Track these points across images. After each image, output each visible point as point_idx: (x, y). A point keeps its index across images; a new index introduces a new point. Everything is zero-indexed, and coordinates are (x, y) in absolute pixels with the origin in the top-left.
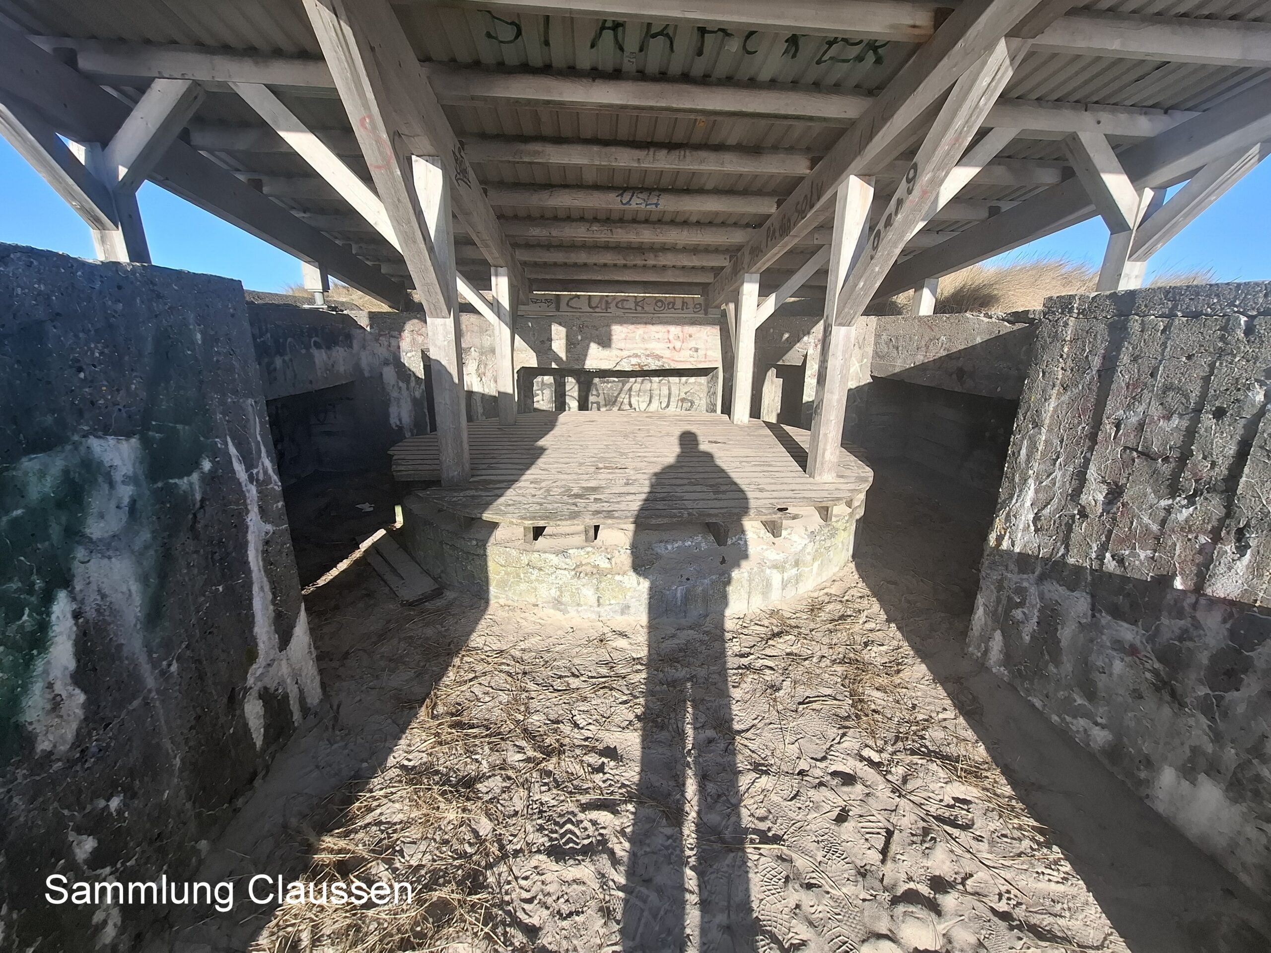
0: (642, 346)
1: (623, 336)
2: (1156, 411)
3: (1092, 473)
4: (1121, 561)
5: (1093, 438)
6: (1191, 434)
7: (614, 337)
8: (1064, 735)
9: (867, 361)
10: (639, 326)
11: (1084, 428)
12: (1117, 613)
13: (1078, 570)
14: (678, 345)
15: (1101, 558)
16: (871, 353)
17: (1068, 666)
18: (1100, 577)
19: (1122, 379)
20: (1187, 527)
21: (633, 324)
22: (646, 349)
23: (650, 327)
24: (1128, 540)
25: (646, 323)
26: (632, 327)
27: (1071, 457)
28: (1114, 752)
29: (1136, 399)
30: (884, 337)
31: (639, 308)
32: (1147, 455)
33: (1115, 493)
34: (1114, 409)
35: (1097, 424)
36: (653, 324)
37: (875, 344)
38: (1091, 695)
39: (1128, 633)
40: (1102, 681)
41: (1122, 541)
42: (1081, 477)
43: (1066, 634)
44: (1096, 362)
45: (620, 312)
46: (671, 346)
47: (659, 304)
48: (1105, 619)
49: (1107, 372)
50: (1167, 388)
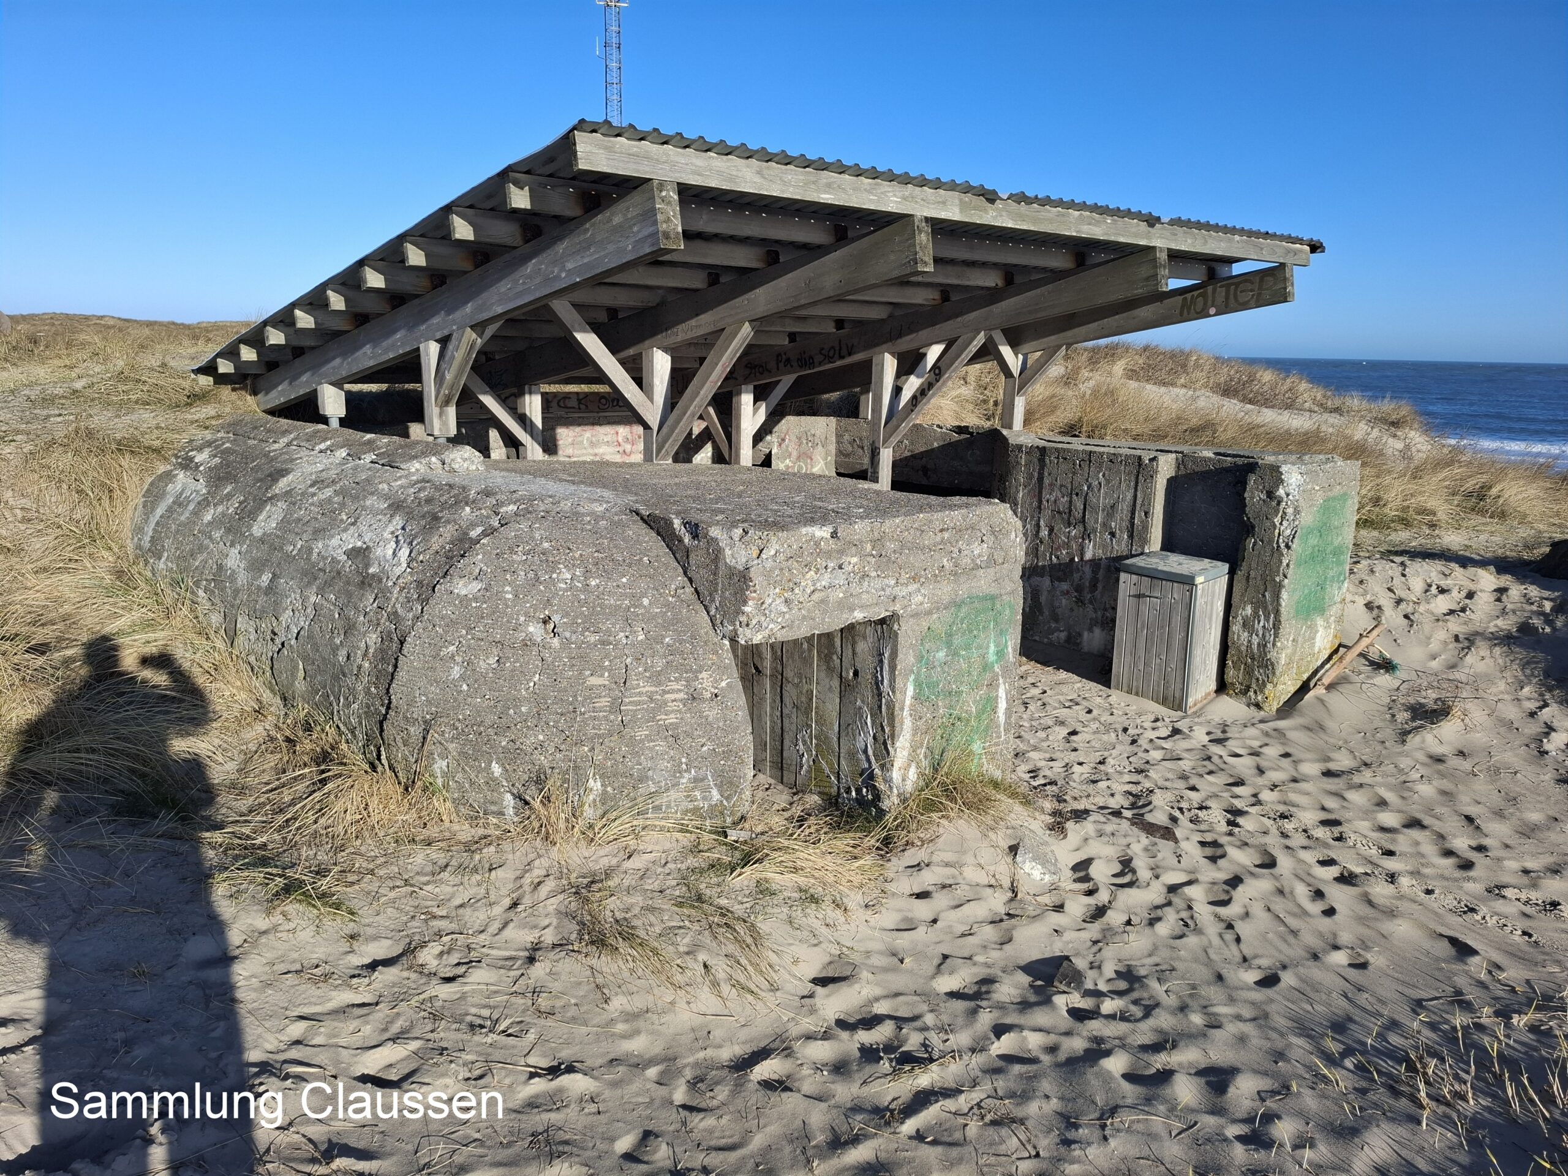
0: (591, 451)
1: (570, 440)
2: (1059, 495)
3: (1042, 523)
4: (1058, 558)
5: (1039, 507)
6: (1071, 502)
7: (560, 443)
8: (1051, 644)
9: (831, 459)
10: (586, 428)
11: (1035, 504)
12: (1060, 580)
13: (1044, 566)
14: (628, 447)
15: (1051, 559)
16: (834, 452)
17: (1046, 613)
18: (1052, 566)
19: (1047, 481)
20: (1075, 537)
21: (579, 425)
22: (596, 455)
23: (598, 428)
24: (1059, 548)
25: (593, 424)
26: (578, 429)
27: (1032, 517)
28: (1069, 640)
29: (1053, 490)
30: (847, 437)
31: (582, 407)
32: (1059, 512)
33: (1051, 530)
34: (1046, 496)
35: (1040, 502)
36: (600, 425)
37: (838, 442)
38: (1057, 621)
39: (1065, 586)
40: (1059, 611)
41: (1057, 549)
42: (1038, 526)
43: (1043, 599)
44: (1036, 475)
45: (562, 413)
46: (621, 449)
47: (603, 401)
48: (1056, 583)
49: (1041, 479)
50: (1061, 486)
